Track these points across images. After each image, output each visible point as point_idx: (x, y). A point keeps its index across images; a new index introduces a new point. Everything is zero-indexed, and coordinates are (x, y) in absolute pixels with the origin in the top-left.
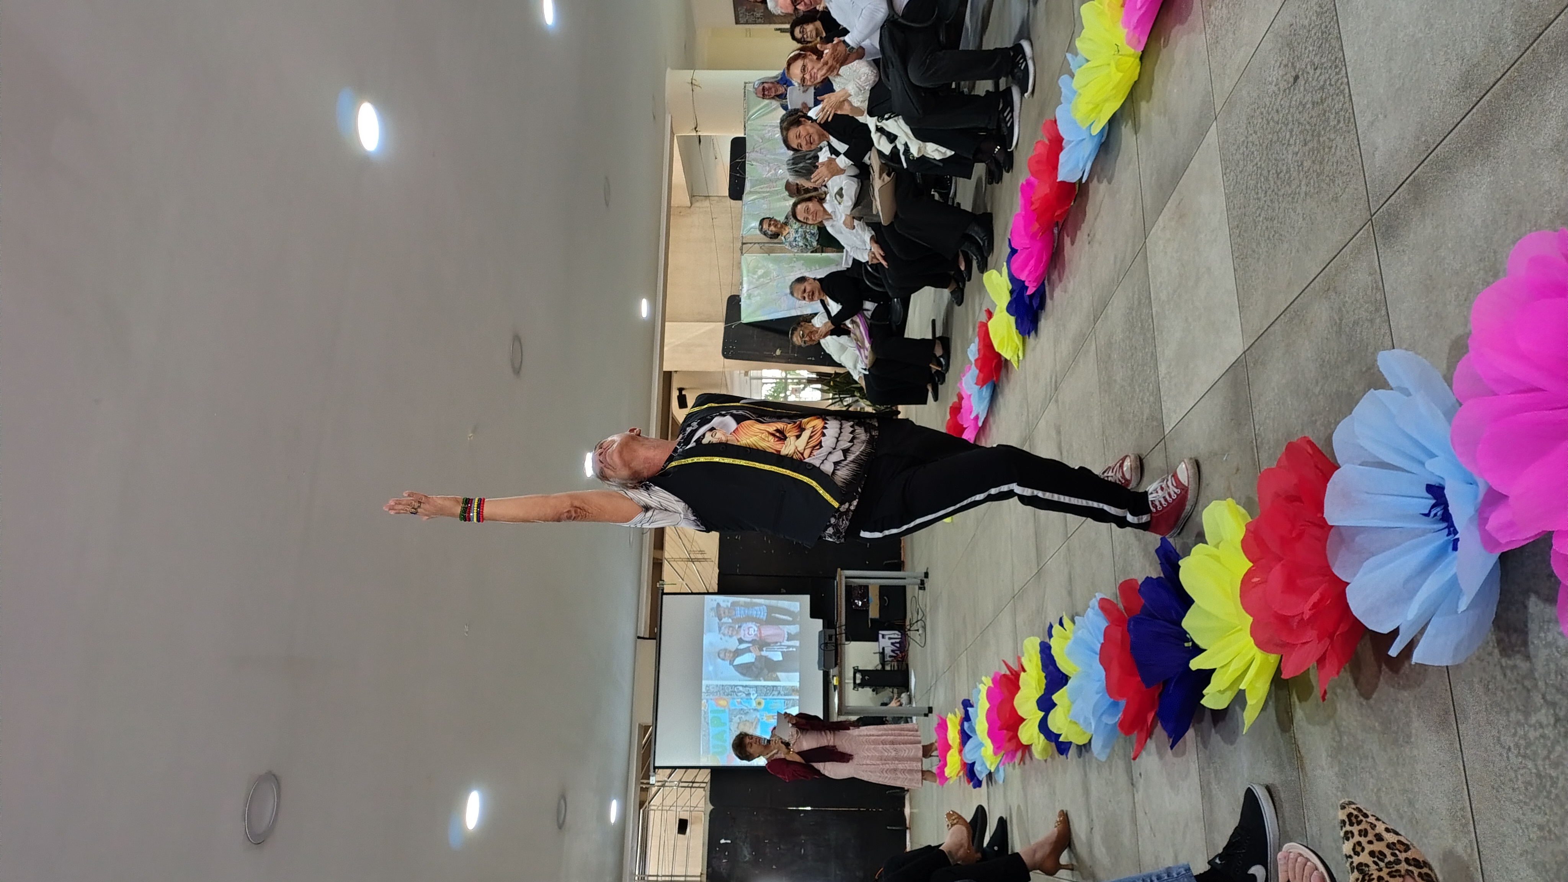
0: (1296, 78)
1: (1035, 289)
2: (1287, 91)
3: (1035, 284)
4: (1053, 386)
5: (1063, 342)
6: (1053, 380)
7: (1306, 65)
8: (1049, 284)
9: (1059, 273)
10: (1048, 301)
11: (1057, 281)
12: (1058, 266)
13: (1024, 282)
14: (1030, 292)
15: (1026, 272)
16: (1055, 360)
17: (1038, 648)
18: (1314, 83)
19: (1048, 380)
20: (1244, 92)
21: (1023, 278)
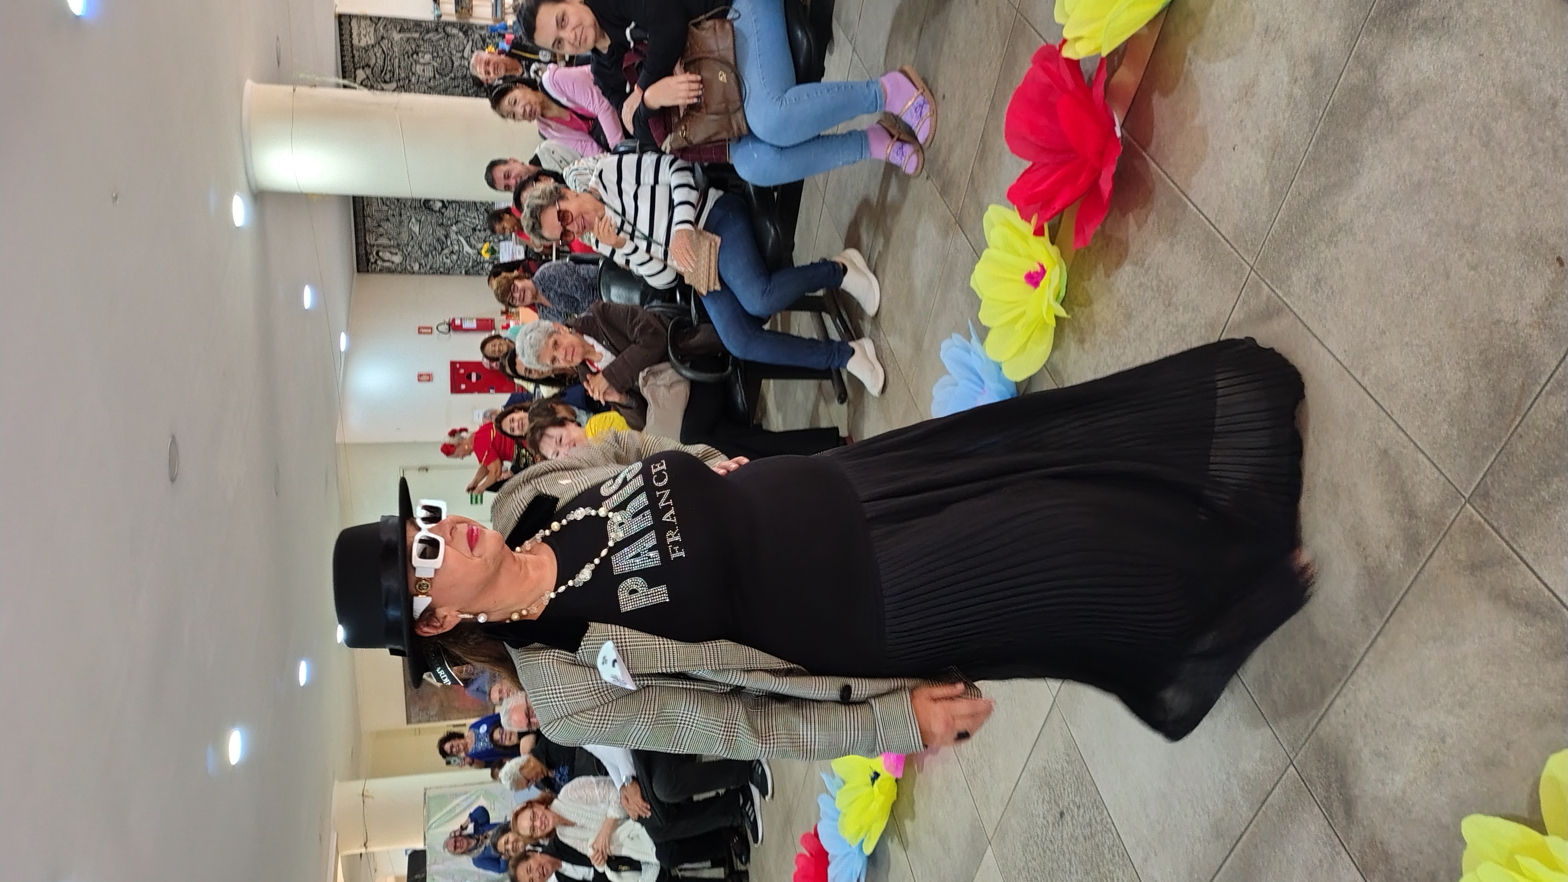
0: (1062, 814)
2: (1056, 825)
7: (1069, 804)
18: (1080, 819)
20: (1013, 821)
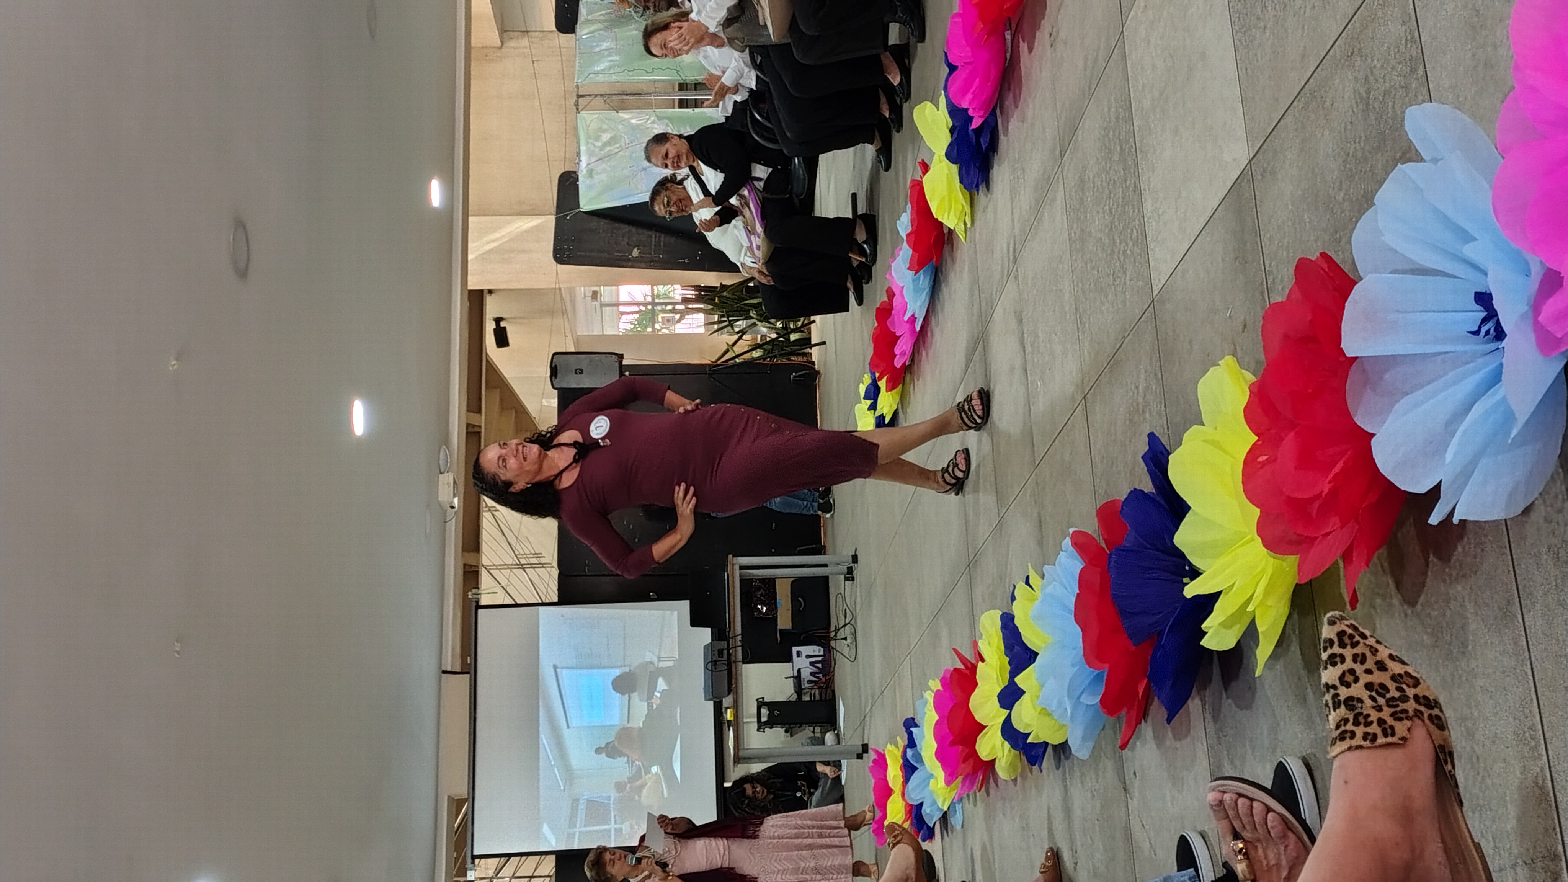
1: (980, 121)
3: (982, 113)
4: (1011, 258)
5: (1023, 192)
6: (1011, 249)
8: (1001, 113)
9: (1015, 97)
10: (1002, 137)
11: (1013, 107)
12: (1012, 88)
13: (967, 109)
14: (976, 123)
15: (969, 96)
16: (1013, 220)
17: (999, 623)
19: (1005, 250)
21: (965, 105)
